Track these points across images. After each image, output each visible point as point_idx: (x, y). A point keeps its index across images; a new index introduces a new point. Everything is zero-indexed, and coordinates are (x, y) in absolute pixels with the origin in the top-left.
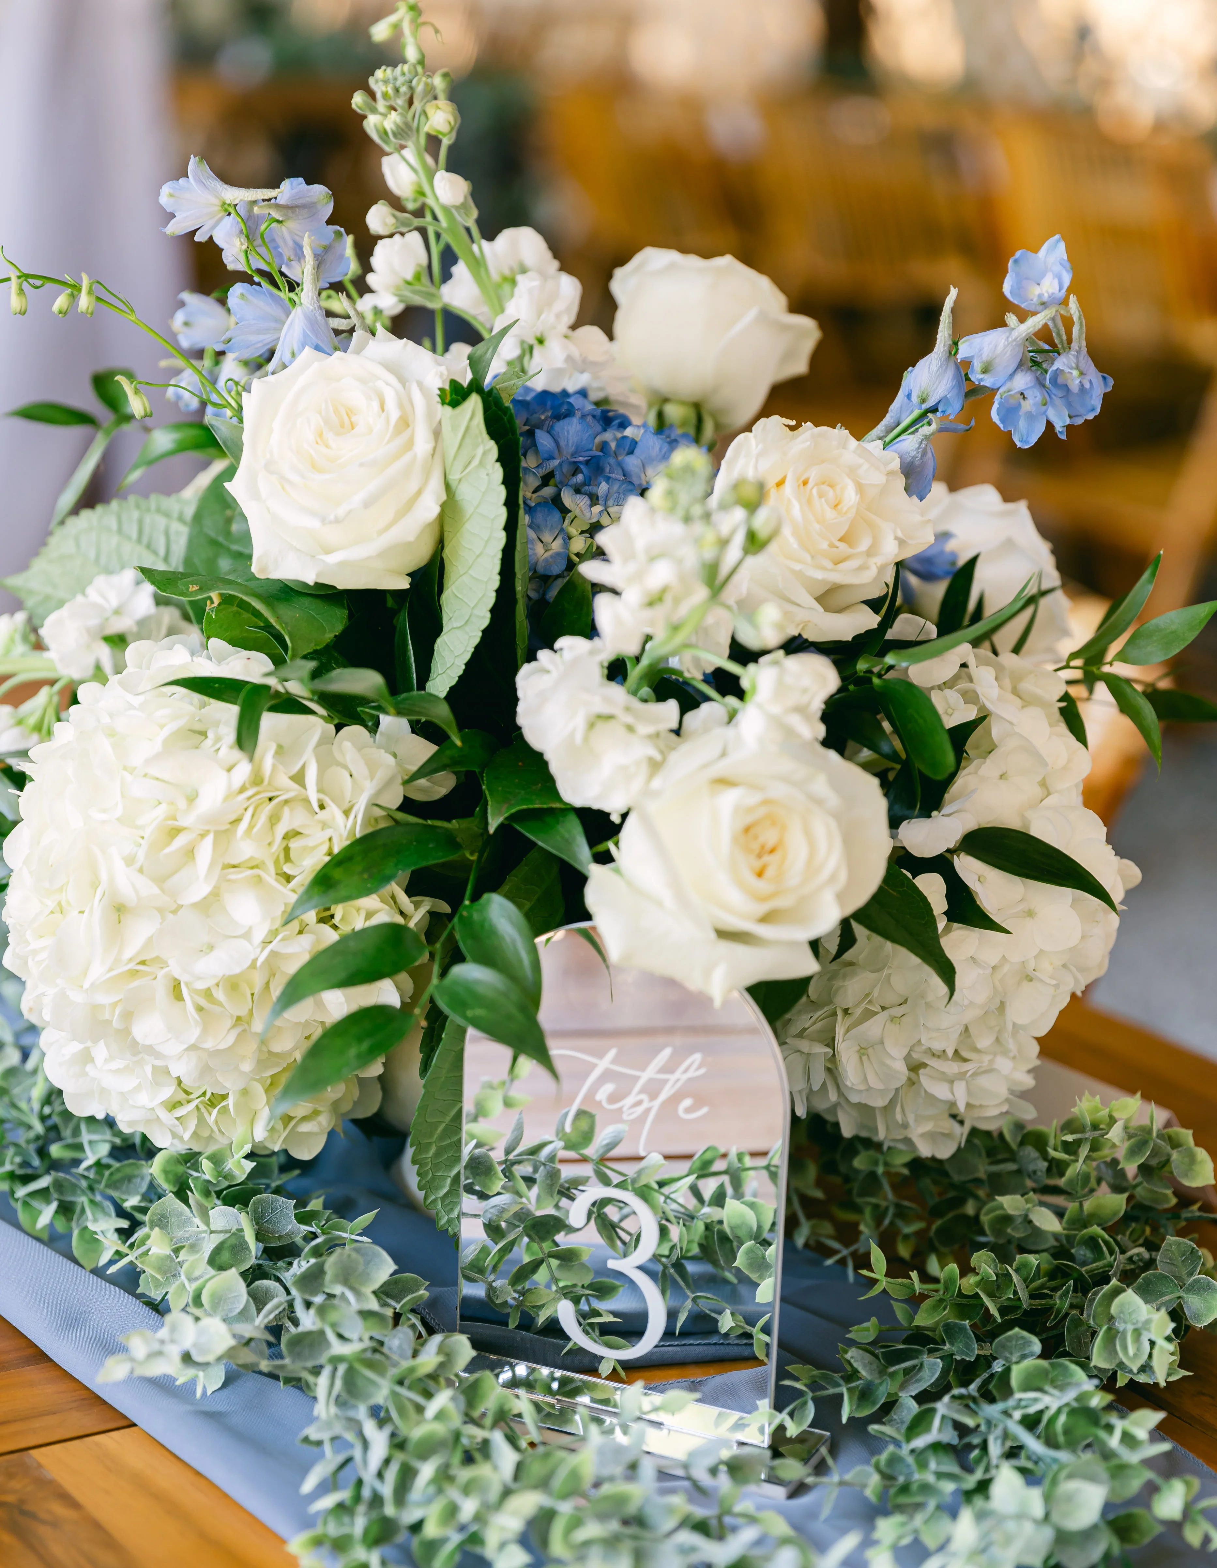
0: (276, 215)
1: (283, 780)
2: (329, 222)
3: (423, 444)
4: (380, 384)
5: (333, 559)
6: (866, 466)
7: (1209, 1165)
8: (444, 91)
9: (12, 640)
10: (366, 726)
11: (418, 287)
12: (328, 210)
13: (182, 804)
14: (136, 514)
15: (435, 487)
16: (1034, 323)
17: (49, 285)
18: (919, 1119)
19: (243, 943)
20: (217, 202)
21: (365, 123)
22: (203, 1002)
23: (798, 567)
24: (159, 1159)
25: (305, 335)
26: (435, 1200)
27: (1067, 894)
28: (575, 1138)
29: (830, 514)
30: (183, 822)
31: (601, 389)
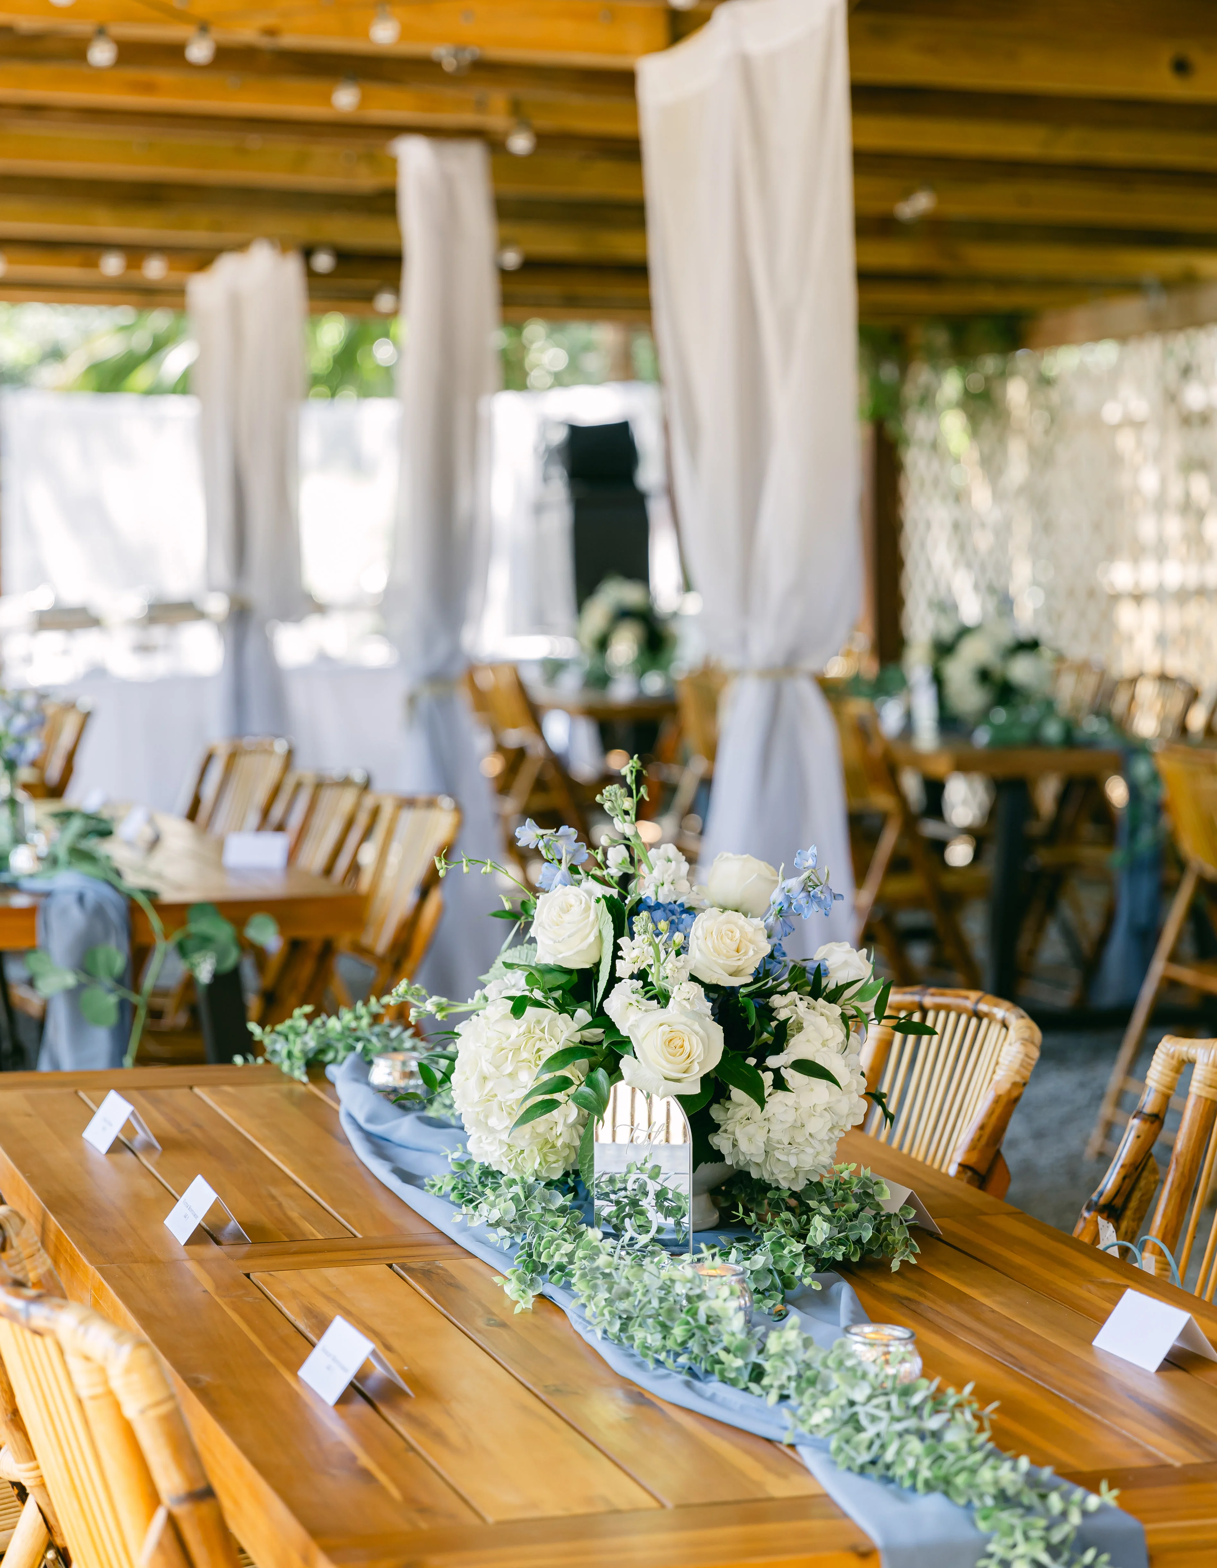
0: (554, 839)
1: (537, 1031)
2: (576, 841)
3: (592, 917)
4: (582, 897)
5: (560, 956)
6: (747, 925)
7: (888, 1192)
8: (645, 792)
9: (480, 999)
10: (569, 1014)
11: (624, 865)
12: (575, 836)
13: (504, 1039)
14: (526, 951)
15: (595, 932)
16: (805, 875)
17: (479, 863)
18: (781, 1172)
19: (524, 1089)
20: (535, 835)
21: (604, 806)
22: (510, 1110)
23: (714, 959)
24: (504, 1178)
25: (561, 880)
26: (589, 1186)
27: (824, 1082)
28: (653, 1175)
29: (728, 941)
30: (504, 1045)
31: (689, 903)
